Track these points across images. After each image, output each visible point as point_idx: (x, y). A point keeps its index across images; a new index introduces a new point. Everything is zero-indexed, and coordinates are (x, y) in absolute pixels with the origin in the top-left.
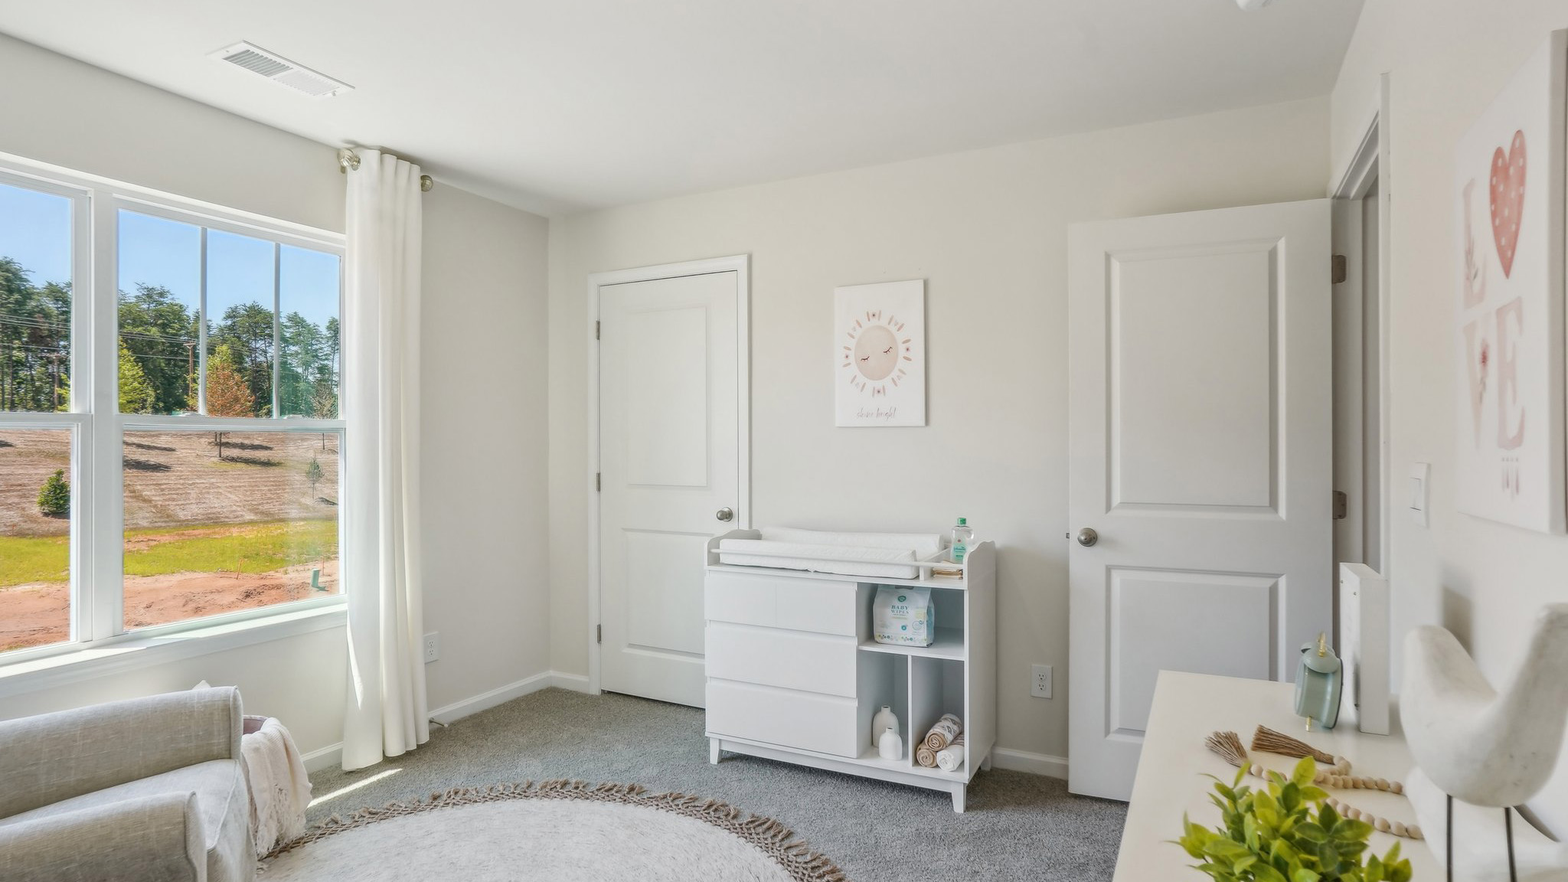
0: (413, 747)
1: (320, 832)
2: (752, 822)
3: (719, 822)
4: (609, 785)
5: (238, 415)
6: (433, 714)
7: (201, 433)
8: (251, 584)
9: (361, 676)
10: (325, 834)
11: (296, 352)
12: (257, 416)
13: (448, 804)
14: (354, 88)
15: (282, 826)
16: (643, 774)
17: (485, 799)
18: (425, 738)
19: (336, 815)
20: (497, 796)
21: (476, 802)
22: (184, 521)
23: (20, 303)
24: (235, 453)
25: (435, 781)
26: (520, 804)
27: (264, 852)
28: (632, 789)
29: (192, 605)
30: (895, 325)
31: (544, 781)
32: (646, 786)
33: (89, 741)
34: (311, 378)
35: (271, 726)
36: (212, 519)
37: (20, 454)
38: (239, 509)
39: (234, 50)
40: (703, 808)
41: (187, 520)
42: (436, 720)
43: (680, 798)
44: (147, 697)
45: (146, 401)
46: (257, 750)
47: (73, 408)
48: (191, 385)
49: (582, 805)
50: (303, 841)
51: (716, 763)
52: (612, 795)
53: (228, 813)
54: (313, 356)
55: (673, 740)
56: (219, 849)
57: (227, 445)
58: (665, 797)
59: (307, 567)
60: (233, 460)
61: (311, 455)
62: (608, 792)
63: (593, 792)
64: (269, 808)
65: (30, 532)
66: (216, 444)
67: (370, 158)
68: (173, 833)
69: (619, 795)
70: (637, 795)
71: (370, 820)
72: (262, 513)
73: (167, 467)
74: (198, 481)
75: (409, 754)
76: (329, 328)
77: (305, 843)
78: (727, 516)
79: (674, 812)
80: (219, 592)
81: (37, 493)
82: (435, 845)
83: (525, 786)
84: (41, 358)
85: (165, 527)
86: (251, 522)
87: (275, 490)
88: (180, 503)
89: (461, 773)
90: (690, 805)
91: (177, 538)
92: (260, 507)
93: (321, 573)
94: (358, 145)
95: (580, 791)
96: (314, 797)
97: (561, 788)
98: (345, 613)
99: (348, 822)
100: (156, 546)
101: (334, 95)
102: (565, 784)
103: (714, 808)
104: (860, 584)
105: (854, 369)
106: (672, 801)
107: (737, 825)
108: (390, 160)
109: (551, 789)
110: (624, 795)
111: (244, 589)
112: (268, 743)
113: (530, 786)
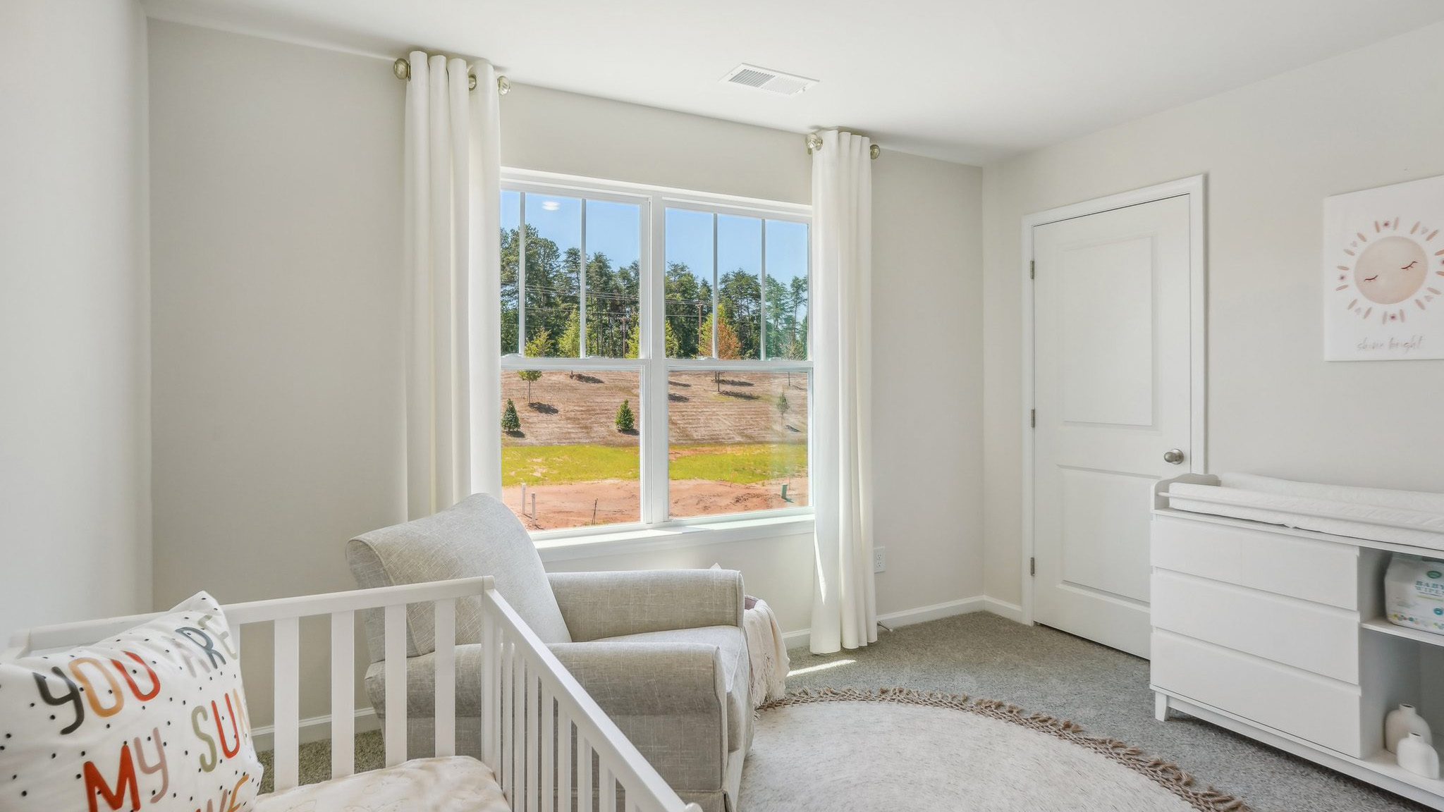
0: (865, 644)
1: (795, 698)
2: (1210, 795)
3: (1168, 784)
4: (1044, 716)
5: (730, 358)
6: (884, 618)
7: (707, 373)
8: (740, 492)
9: (825, 576)
10: (799, 701)
11: (769, 306)
12: (742, 358)
13: (894, 699)
14: (819, 81)
15: (769, 686)
16: (1079, 713)
17: (925, 703)
18: (874, 639)
19: (807, 688)
20: (936, 702)
21: (917, 703)
22: (696, 440)
23: (606, 283)
24: (728, 388)
25: (883, 677)
26: (957, 714)
27: (758, 705)
28: (1067, 726)
29: (702, 505)
30: (1423, 233)
31: (979, 698)
32: (1084, 727)
33: (654, 595)
34: (780, 327)
35: (761, 606)
36: (713, 439)
37: (606, 388)
38: (731, 432)
39: (736, 72)
40: (1148, 764)
41: (698, 439)
42: (882, 624)
43: (1121, 747)
44: (685, 570)
45: (673, 349)
46: (752, 623)
47: (642, 356)
48: (700, 336)
49: (1016, 729)
50: (783, 703)
51: (1163, 720)
52: (1047, 727)
53: (738, 667)
54: (781, 309)
55: (1112, 686)
56: (733, 693)
57: (724, 382)
58: (1104, 742)
59: (778, 482)
60: (727, 393)
61: (780, 390)
62: (1042, 723)
63: (1027, 719)
64: (761, 670)
65: (612, 443)
66: (716, 382)
67: (830, 138)
68: (706, 673)
69: (1054, 729)
70: (1073, 733)
71: (832, 698)
72: (746, 436)
73: (686, 399)
74: (705, 410)
75: (861, 649)
76: (793, 286)
77: (785, 704)
78: (1177, 458)
79: (1115, 761)
80: (719, 496)
81: (615, 416)
82: (884, 733)
83: (962, 699)
84: (616, 321)
85: (684, 444)
86: (739, 443)
87: (755, 418)
88: (694, 426)
89: (905, 675)
90: (1132, 757)
91: (692, 452)
92: (745, 431)
93: (788, 487)
94: (821, 129)
95: (1014, 715)
96: (791, 670)
97: (995, 709)
98: (813, 522)
99: (816, 696)
100: (680, 458)
101: (804, 90)
102: (999, 706)
103: (1161, 767)
104: (1364, 550)
105: (1353, 292)
106: (1111, 747)
107: (1191, 794)
108: (846, 136)
109: (986, 707)
110: (1060, 730)
111: (735, 495)
112: (759, 619)
113: (966, 699)
